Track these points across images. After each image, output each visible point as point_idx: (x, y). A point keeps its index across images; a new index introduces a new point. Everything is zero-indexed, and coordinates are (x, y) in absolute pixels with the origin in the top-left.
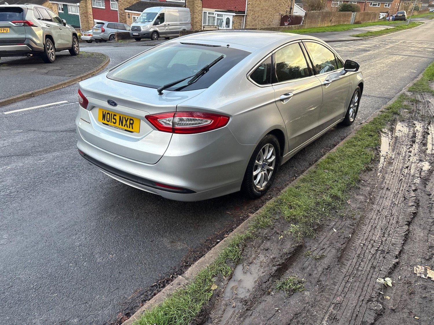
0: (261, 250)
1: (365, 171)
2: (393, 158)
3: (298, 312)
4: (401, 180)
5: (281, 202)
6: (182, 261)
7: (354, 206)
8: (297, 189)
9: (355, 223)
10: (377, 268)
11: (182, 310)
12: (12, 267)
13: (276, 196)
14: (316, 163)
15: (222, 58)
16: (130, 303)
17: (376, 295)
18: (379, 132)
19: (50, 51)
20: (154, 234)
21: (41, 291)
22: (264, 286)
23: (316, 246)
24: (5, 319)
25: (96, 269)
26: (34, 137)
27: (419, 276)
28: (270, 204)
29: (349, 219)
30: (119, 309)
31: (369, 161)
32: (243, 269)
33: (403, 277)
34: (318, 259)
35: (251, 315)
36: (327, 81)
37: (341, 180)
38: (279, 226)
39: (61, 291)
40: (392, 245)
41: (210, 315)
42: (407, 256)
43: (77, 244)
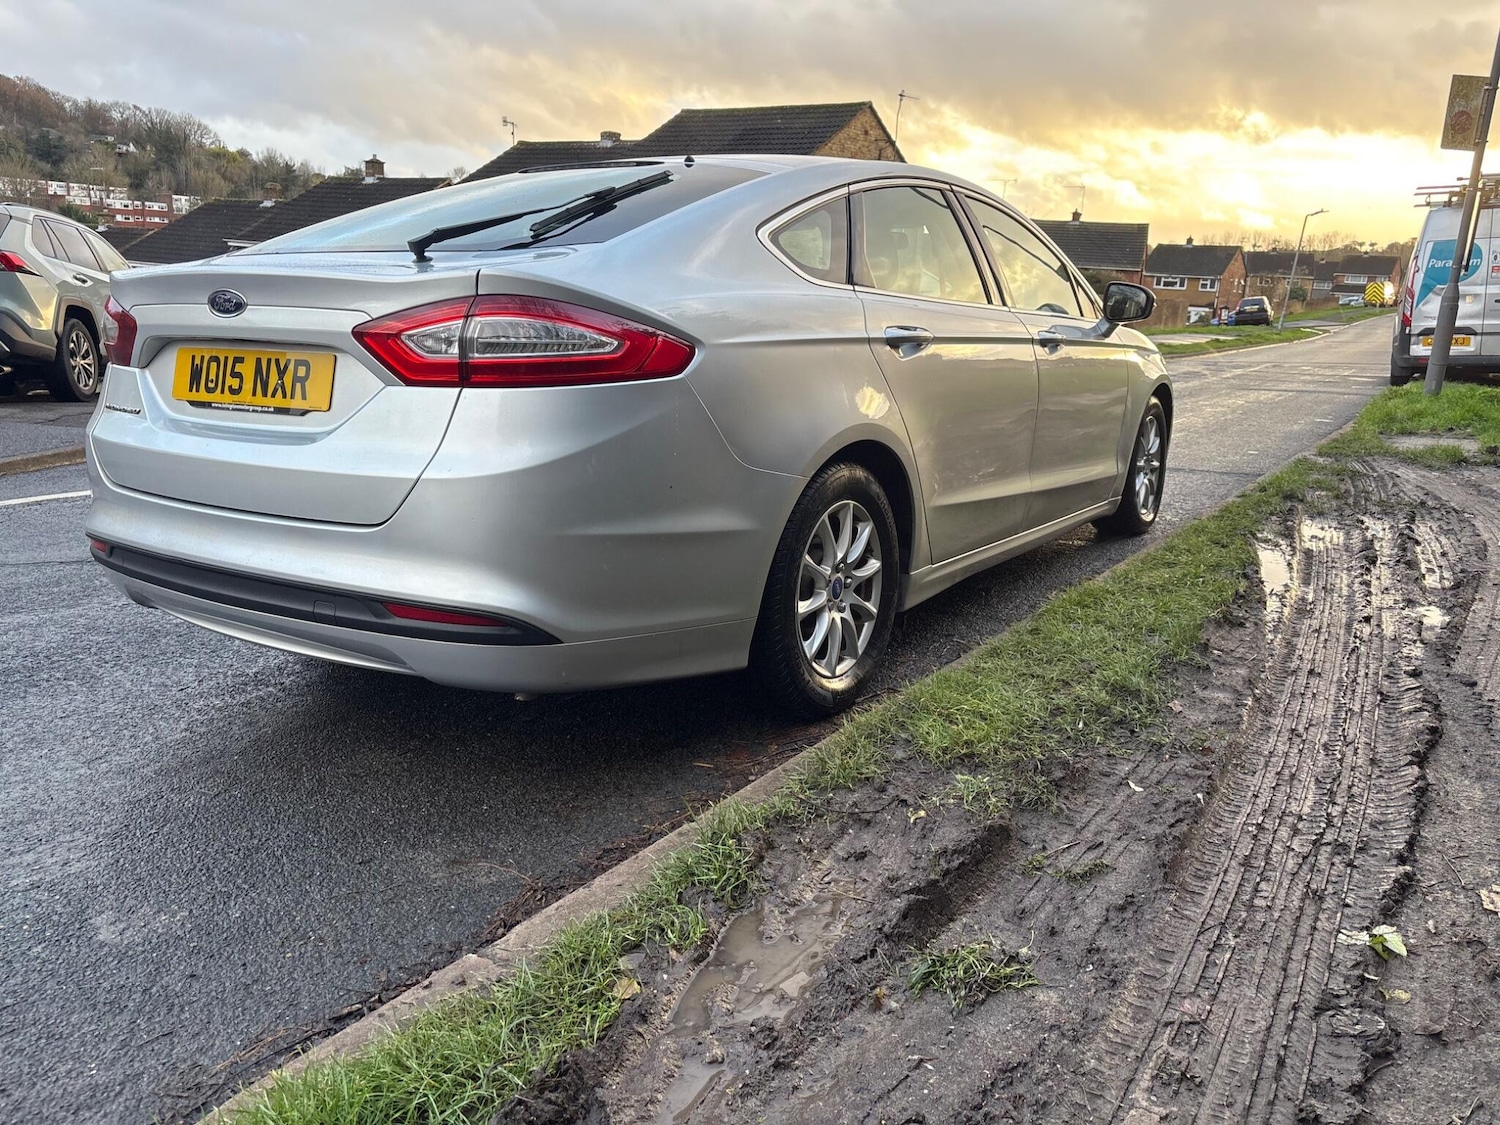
0: (838, 860)
1: (1218, 624)
2: (1310, 600)
3: (1015, 1061)
4: (1353, 650)
5: (912, 709)
6: (490, 923)
7: (1195, 716)
9: (1213, 763)
10: (1328, 899)
15: (664, 177)
16: (218, 1089)
18: (1246, 537)
19: (79, 362)
20: (377, 841)
23: (1065, 838)
28: (867, 715)
29: (1185, 755)
31: (1230, 598)
33: (1444, 926)
34: (1082, 877)
35: (796, 1088)
36: (1048, 332)
37: (1134, 646)
38: (908, 780)
40: (1373, 826)
41: (600, 1092)
42: (1443, 859)
43: (21, 880)
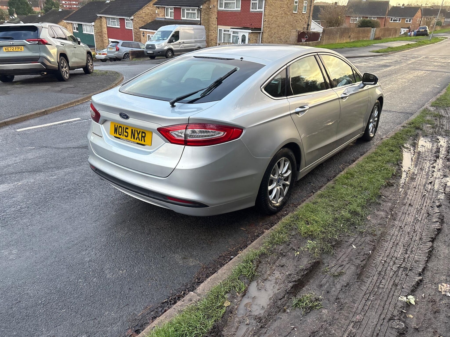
0: (276, 267)
1: (386, 187)
2: (416, 174)
3: (315, 330)
4: (424, 196)
5: (297, 218)
6: (194, 278)
7: (374, 221)
8: (315, 205)
9: (376, 240)
10: (399, 286)
11: (193, 326)
12: (20, 282)
13: (292, 212)
14: (335, 179)
15: (235, 70)
16: (140, 320)
17: (398, 313)
18: (401, 147)
19: (64, 69)
20: (165, 250)
21: (49, 306)
22: (279, 303)
23: (334, 262)
24: (12, 334)
25: (106, 285)
26: (47, 153)
27: (444, 295)
28: (286, 219)
29: (369, 236)
30: (129, 326)
31: (391, 176)
32: (257, 286)
33: (427, 295)
34: (337, 276)
35: (265, 333)
36: (344, 94)
37: (360, 195)
38: (295, 242)
39: (70, 307)
40: (415, 262)
41: (223, 333)
42: (431, 274)
43: (87, 259)
